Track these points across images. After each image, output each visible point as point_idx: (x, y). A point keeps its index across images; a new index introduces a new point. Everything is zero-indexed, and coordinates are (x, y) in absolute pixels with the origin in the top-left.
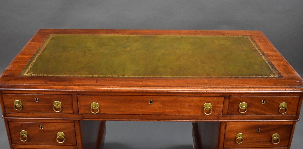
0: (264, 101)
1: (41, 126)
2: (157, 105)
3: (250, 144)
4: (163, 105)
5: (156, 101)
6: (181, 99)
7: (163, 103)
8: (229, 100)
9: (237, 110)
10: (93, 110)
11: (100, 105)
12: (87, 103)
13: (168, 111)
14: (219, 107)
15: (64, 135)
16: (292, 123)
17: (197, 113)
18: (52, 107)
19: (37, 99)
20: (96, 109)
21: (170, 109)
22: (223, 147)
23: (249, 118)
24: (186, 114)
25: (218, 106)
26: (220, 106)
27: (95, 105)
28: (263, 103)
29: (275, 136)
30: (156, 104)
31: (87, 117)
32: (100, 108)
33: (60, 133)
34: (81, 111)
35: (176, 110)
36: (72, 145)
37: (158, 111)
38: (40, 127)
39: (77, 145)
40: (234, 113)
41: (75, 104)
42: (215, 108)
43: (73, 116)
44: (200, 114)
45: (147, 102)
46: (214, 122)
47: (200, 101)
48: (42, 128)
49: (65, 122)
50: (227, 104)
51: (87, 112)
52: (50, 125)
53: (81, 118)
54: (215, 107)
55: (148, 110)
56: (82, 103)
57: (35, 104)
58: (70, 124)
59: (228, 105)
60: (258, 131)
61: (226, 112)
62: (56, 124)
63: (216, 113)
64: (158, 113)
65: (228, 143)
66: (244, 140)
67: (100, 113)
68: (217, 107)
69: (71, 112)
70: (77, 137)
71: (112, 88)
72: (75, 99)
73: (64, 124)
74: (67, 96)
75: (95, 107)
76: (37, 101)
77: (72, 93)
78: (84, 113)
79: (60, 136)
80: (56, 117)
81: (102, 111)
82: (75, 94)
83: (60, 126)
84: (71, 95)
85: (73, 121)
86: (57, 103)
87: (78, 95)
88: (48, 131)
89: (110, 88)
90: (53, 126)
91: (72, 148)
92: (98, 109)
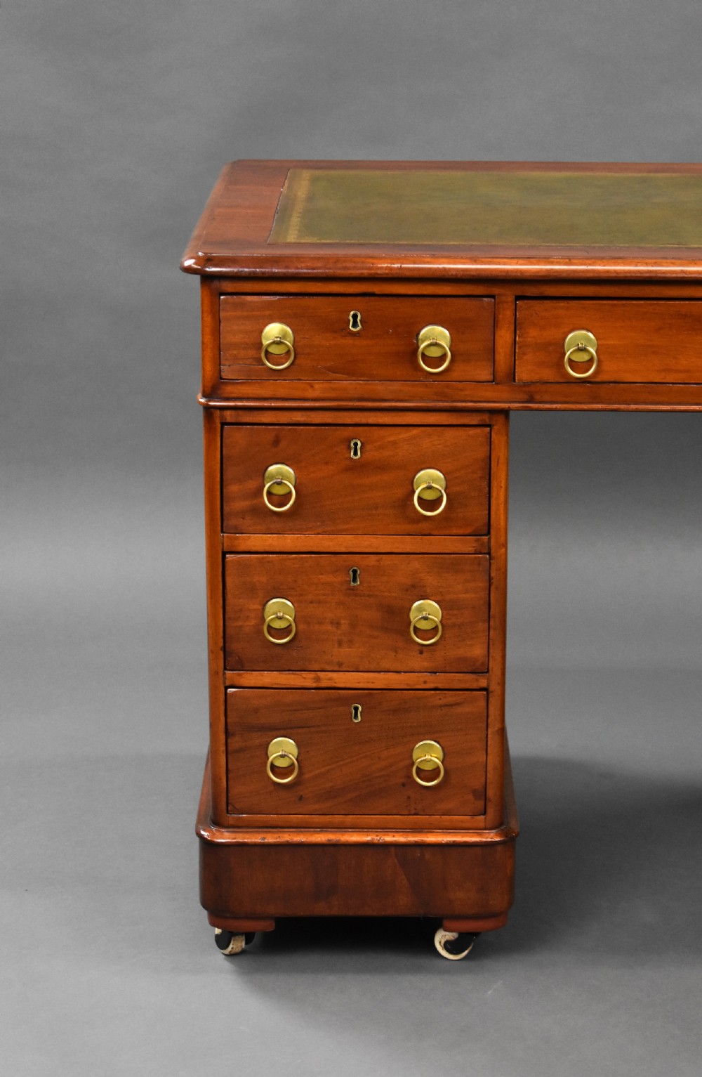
1: (356, 444)
10: (573, 365)
11: (602, 342)
12: (551, 334)
15: (444, 483)
18: (411, 353)
19: (355, 317)
20: (587, 358)
27: (581, 342)
31: (547, 398)
32: (602, 357)
33: (428, 476)
34: (523, 374)
36: (469, 531)
38: (349, 448)
39: (489, 533)
41: (504, 337)
43: (489, 394)
48: (356, 453)
49: (455, 422)
51: (548, 374)
52: (392, 439)
53: (520, 402)
56: (533, 334)
57: (349, 341)
58: (472, 431)
62: (415, 431)
67: (602, 377)
69: (485, 374)
70: (494, 494)
71: (655, 264)
72: (507, 314)
73: (450, 434)
74: (474, 302)
75: (584, 350)
76: (355, 325)
77: (495, 290)
78: (535, 377)
79: (430, 488)
80: (422, 400)
81: (607, 366)
82: (508, 294)
83: (431, 442)
84: (493, 297)
85: (486, 418)
86: (436, 335)
87: (518, 298)
88: (381, 467)
89: (647, 264)
90: (404, 443)
91: (468, 545)
92: (591, 361)
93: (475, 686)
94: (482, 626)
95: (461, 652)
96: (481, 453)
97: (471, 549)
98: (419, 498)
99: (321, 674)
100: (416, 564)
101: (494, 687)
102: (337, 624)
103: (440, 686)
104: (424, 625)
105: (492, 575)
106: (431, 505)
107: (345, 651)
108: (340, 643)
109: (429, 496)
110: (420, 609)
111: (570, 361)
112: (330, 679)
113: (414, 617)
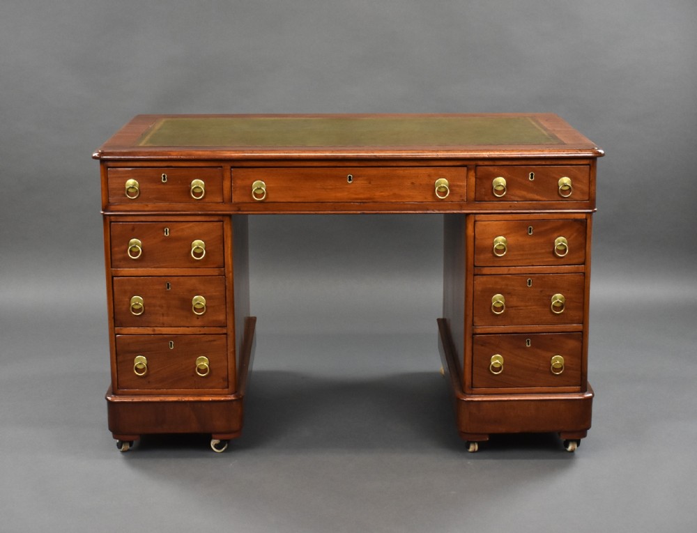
0: (532, 175)
1: (167, 230)
2: (360, 183)
3: (519, 258)
4: (370, 183)
5: (359, 177)
6: (398, 172)
7: (369, 179)
8: (475, 172)
9: (490, 191)
10: (257, 195)
11: (268, 185)
12: (246, 182)
13: (378, 194)
14: (460, 186)
15: (204, 246)
16: (584, 216)
17: (426, 198)
18: (188, 191)
19: (164, 176)
20: (262, 192)
21: (382, 192)
22: (475, 266)
23: (510, 206)
24: (408, 200)
25: (458, 183)
26: (461, 184)
27: (259, 185)
28: (532, 178)
29: (560, 241)
30: (358, 182)
31: (246, 209)
32: (268, 192)
33: (198, 243)
34: (235, 199)
35: (391, 193)
36: (215, 266)
37: (362, 196)
38: (164, 231)
39: (224, 267)
40: (486, 198)
41: (227, 184)
42: (453, 188)
43: (222, 208)
44: (430, 199)
45: (343, 178)
46: (454, 213)
47: (429, 176)
48: (167, 234)
49: (208, 220)
50: (473, 180)
51: (246, 199)
52: (182, 227)
53: (235, 211)
54: (454, 186)
55: (346, 193)
56: (239, 183)
57: (162, 186)
58: (215, 224)
59: (474, 183)
60: (530, 232)
61: (472, 195)
62: (191, 224)
63: (456, 199)
64: (361, 199)
65: (482, 257)
66: (508, 251)
67: (267, 201)
68: (458, 186)
69: (219, 200)
70: (226, 251)
71: (288, 153)
72: (227, 174)
73: (206, 225)
74: (214, 169)
75: (260, 189)
76: (164, 179)
77: (222, 164)
78: (240, 201)
79: (198, 248)
80: (193, 210)
81: (270, 195)
82: (227, 166)
83: (198, 228)
84: (221, 167)
85: (221, 218)
86: (198, 183)
87: (232, 167)
88: (177, 239)
89: (284, 153)
90: (187, 229)
91: (216, 272)
92: (263, 193)
93: (221, 332)
94: (223, 307)
95: (215, 318)
96: (220, 233)
97: (217, 274)
98: (194, 252)
99: (155, 328)
100: (194, 280)
101: (230, 333)
102: (161, 306)
103: (207, 333)
104: (198, 307)
105: (227, 284)
106: (198, 255)
107: (165, 318)
108: (163, 315)
109: (198, 251)
110: (196, 300)
111: (255, 193)
112: (159, 330)
113: (194, 303)
